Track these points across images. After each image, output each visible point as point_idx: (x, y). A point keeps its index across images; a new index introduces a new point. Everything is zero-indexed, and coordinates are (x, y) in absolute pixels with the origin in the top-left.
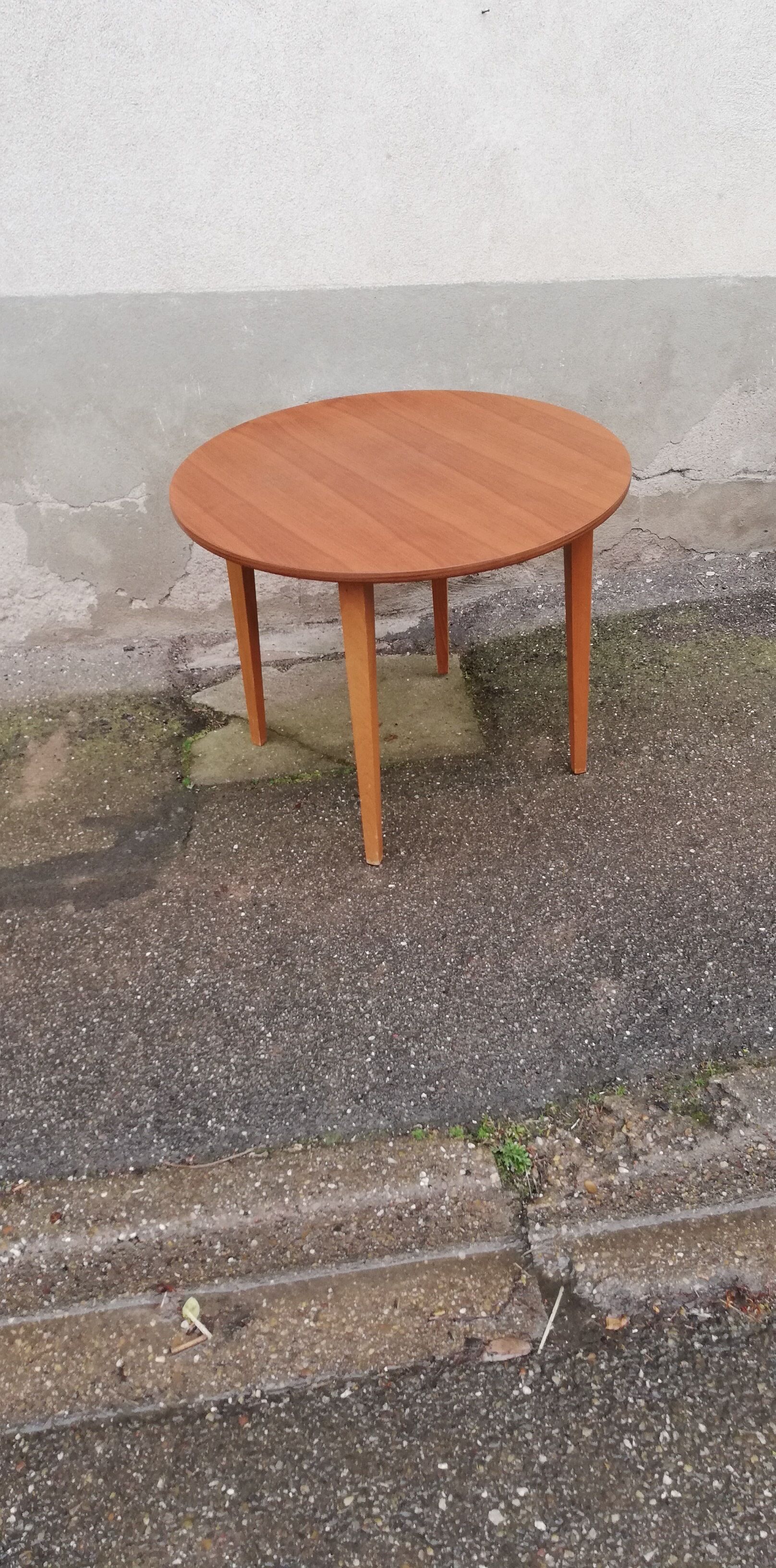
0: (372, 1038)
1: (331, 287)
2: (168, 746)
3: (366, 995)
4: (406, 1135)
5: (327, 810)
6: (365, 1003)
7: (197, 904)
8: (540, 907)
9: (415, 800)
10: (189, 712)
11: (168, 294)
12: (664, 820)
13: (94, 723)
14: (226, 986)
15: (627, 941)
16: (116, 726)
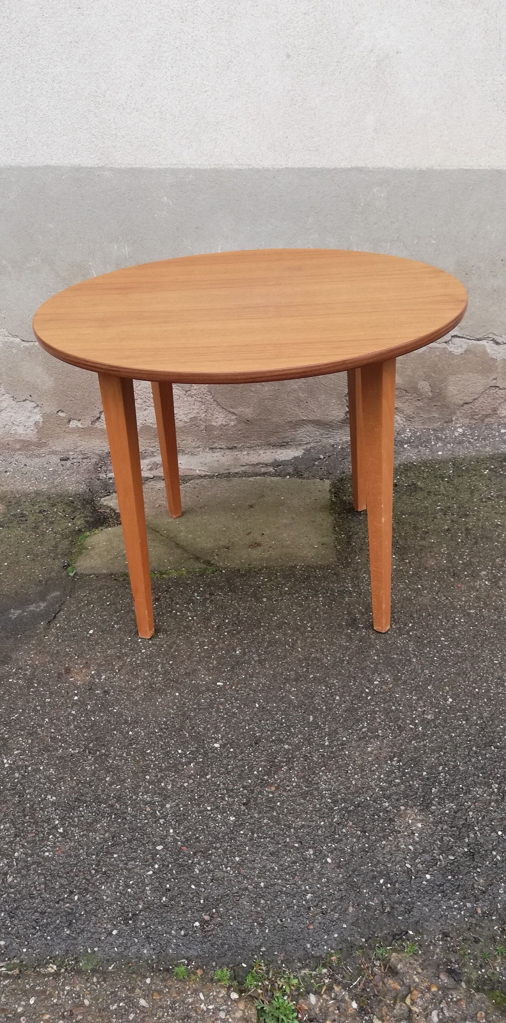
0: (159, 848)
1: (237, 167)
2: (67, 538)
3: (166, 798)
4: (168, 970)
5: (182, 605)
6: (163, 806)
7: (39, 683)
8: (358, 721)
9: (262, 602)
10: (95, 511)
11: (102, 168)
12: (493, 643)
13: (14, 515)
14: (37, 771)
15: (441, 768)
16: (32, 518)
